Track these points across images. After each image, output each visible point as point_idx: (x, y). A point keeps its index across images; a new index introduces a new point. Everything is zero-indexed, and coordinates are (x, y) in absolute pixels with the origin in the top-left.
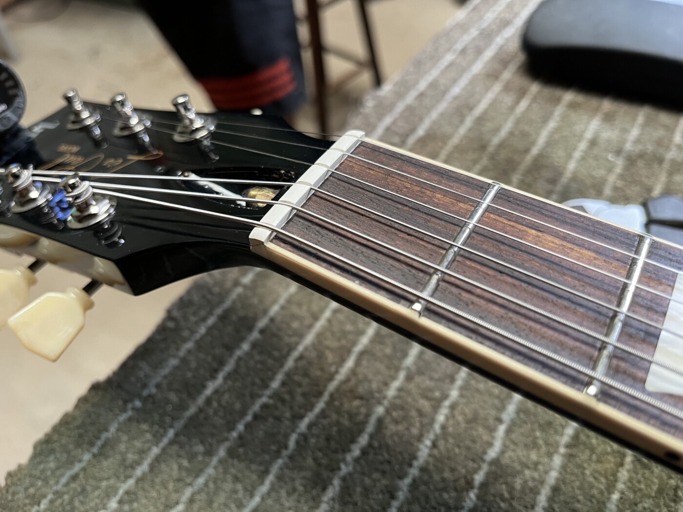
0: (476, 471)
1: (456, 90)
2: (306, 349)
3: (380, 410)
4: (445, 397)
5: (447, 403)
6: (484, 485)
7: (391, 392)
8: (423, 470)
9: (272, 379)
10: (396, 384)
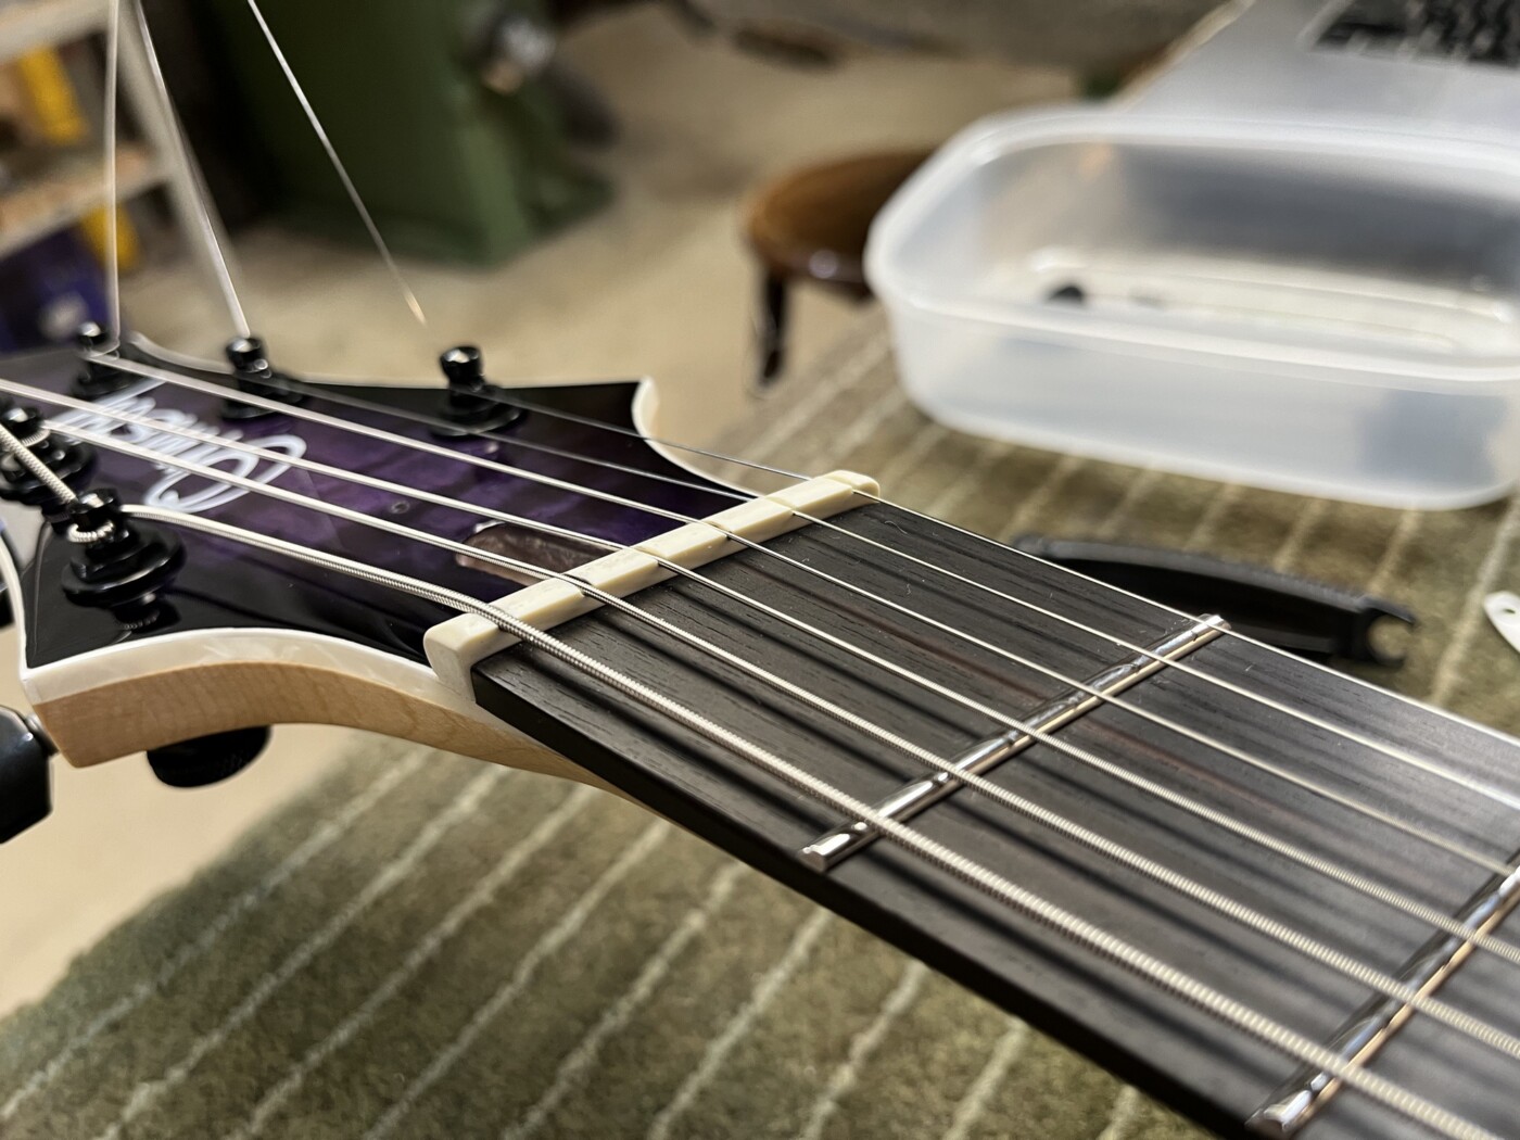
0: (862, 1029)
6: (873, 1057)
8: (761, 1022)
9: (499, 859)
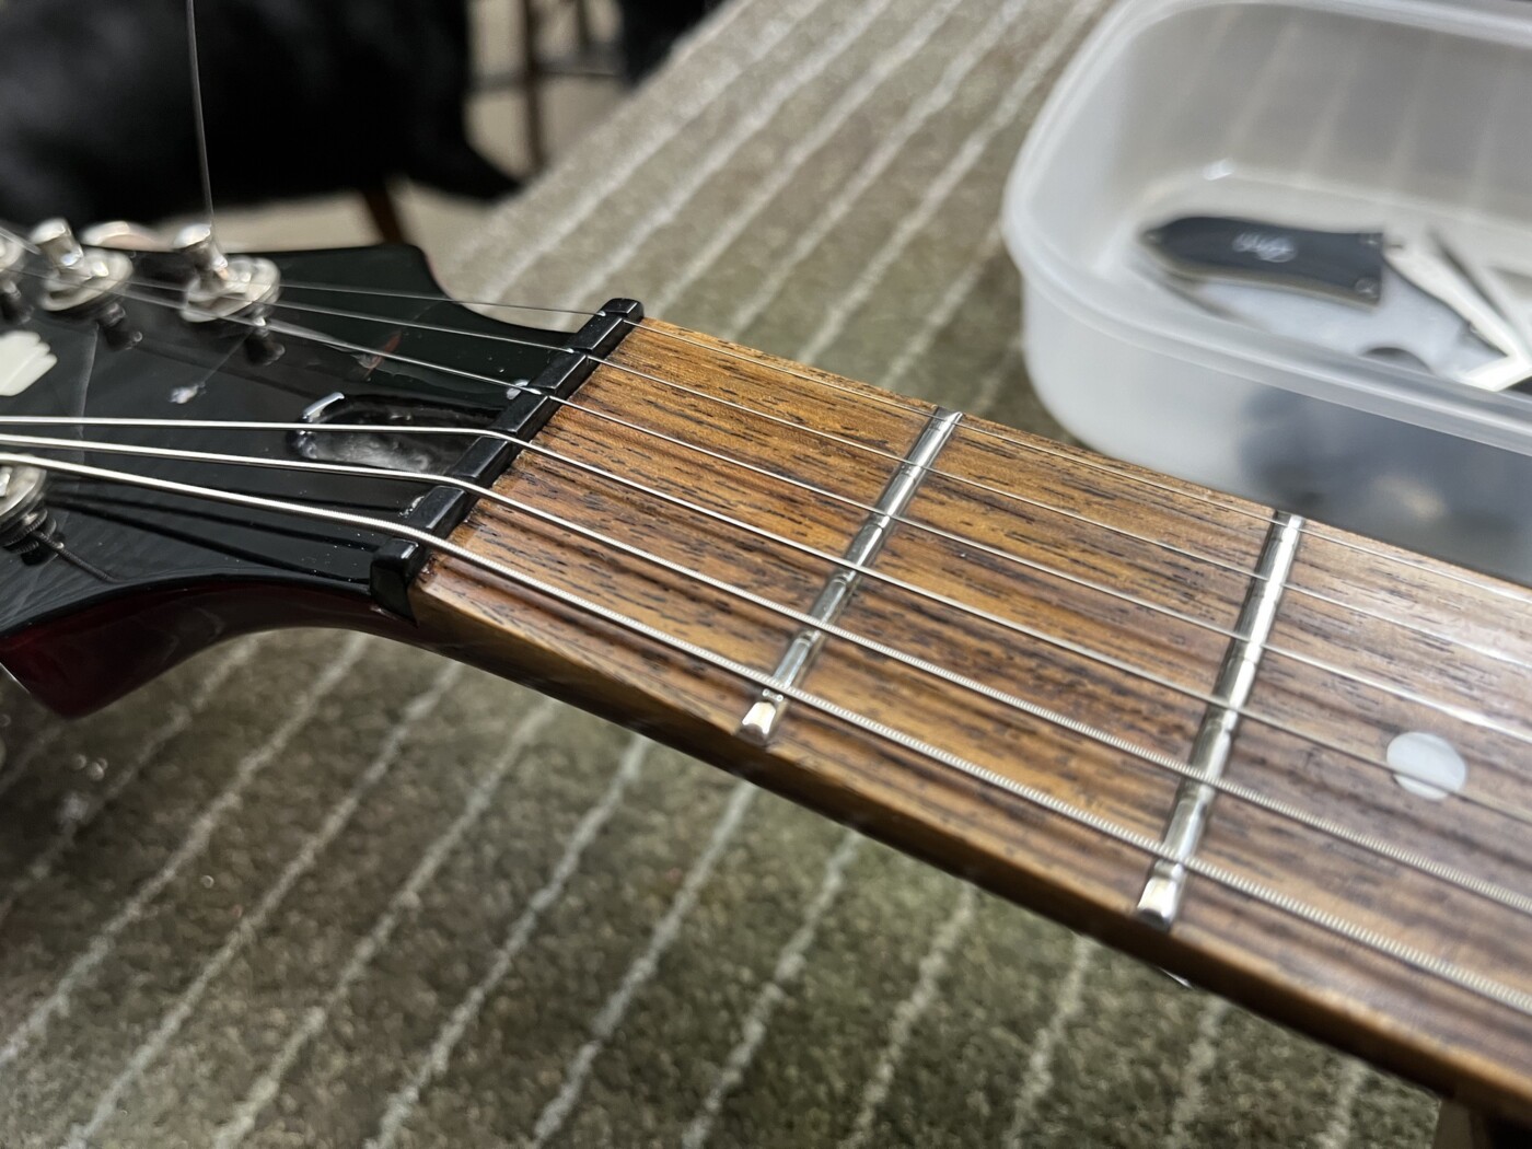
1: (663, 216)
2: (181, 872)
3: (316, 1019)
4: (477, 976)
5: (477, 995)
7: (353, 970)
10: (365, 949)
